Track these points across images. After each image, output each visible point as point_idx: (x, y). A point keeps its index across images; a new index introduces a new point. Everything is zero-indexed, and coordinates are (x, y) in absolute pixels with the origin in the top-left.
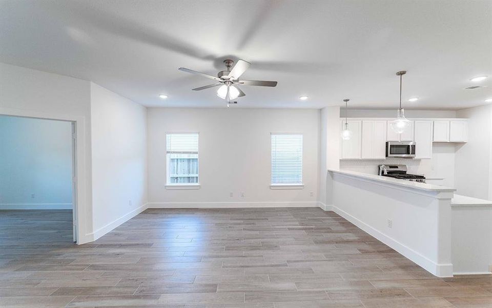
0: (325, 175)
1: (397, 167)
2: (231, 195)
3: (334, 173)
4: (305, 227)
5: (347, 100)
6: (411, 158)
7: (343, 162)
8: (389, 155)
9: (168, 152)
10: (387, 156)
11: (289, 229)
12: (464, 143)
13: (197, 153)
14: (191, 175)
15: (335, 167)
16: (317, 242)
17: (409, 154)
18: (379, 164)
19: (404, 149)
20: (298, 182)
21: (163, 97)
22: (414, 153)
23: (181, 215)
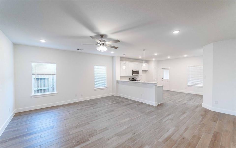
0: (115, 82)
1: (134, 78)
2: (76, 96)
3: (119, 82)
4: (115, 102)
5: (124, 55)
6: (137, 75)
7: (121, 77)
8: (133, 74)
9: (33, 74)
10: (132, 75)
11: (111, 104)
12: (147, 71)
13: (55, 75)
14: (39, 88)
15: (118, 79)
16: (124, 106)
17: (137, 74)
18: (129, 77)
19: (136, 72)
20: (105, 86)
21: (43, 41)
22: (138, 74)
23: (42, 113)
